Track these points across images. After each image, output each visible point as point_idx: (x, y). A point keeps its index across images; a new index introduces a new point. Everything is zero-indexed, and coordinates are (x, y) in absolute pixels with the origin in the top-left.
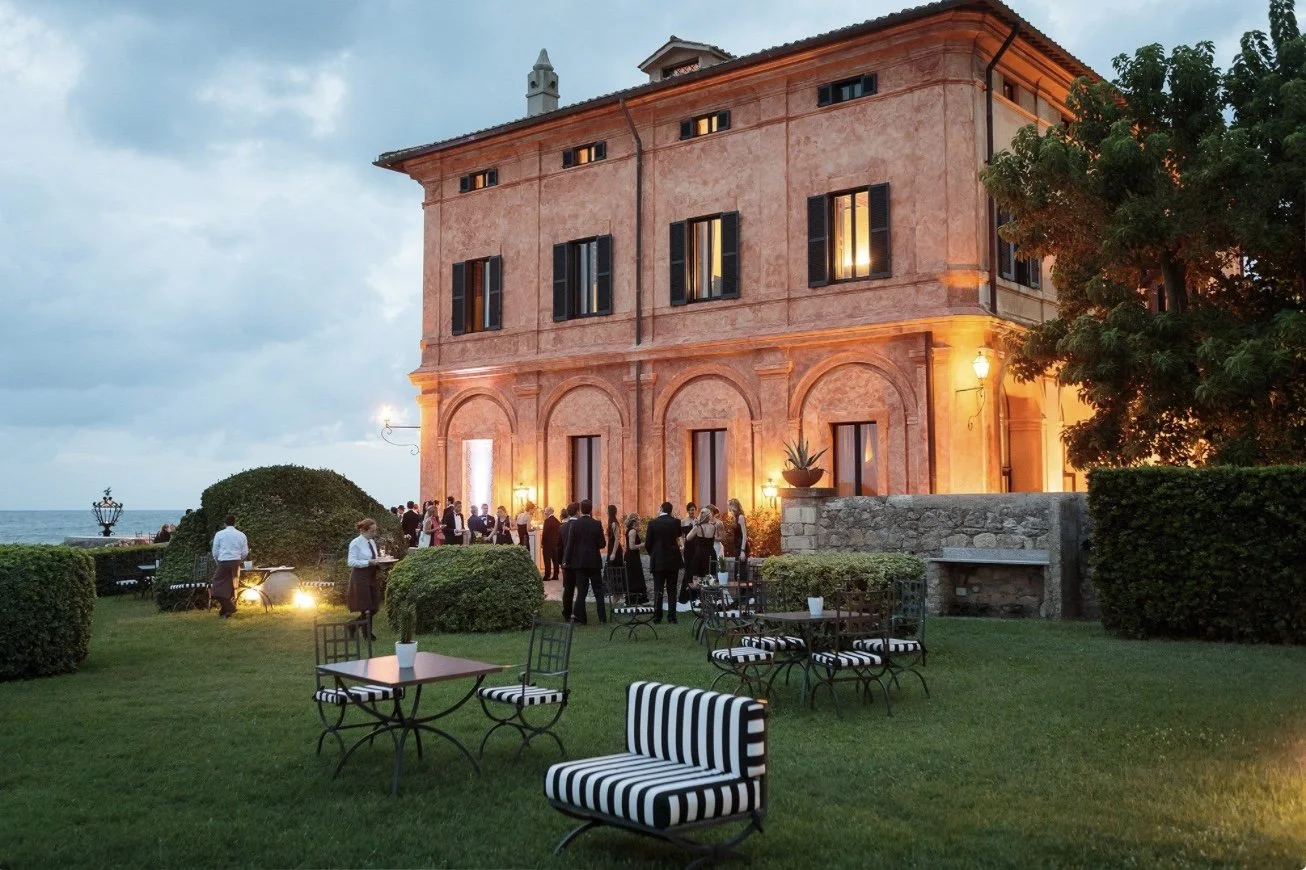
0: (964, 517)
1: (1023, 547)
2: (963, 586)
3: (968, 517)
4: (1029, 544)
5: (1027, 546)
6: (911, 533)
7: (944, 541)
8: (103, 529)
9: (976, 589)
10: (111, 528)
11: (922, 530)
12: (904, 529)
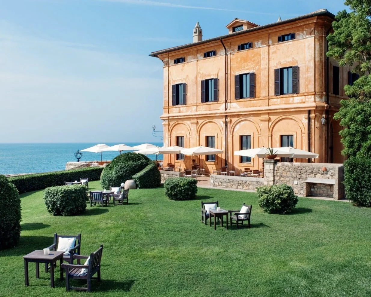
0: (313, 170)
1: (329, 178)
2: (312, 188)
3: (315, 170)
4: (330, 177)
5: (330, 178)
6: (299, 173)
7: (308, 176)
8: (77, 160)
9: (316, 189)
10: (79, 160)
11: (302, 172)
12: (297, 172)
